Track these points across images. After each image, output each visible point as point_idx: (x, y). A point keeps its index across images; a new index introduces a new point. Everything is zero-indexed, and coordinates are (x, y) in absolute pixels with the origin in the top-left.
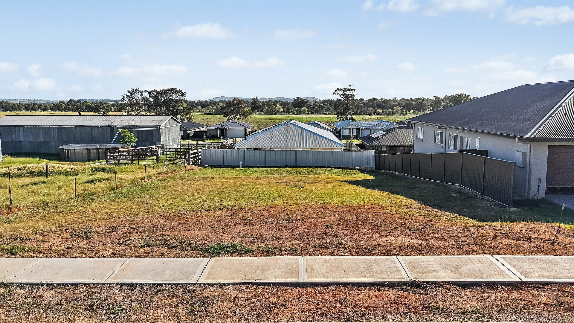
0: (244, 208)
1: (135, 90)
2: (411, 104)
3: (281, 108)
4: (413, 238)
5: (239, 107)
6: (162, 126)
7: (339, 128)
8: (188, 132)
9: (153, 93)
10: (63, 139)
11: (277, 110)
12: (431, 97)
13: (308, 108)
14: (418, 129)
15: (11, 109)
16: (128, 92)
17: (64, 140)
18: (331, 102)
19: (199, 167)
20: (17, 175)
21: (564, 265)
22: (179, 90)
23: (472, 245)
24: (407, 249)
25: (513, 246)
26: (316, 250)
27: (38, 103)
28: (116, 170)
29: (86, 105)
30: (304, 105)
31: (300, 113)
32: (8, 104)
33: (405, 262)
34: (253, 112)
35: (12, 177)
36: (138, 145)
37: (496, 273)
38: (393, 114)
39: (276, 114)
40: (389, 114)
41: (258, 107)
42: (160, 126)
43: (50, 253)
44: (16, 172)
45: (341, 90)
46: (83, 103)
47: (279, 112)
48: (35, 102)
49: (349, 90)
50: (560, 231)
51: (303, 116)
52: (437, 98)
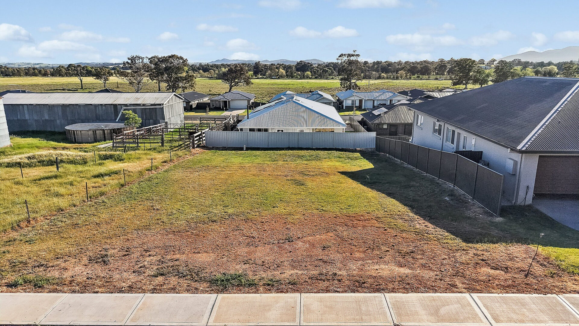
0: (247, 219)
1: (136, 57)
2: (416, 67)
3: (284, 72)
4: (402, 267)
5: (241, 74)
6: (165, 104)
7: (342, 99)
8: (191, 103)
9: (154, 60)
10: (67, 118)
11: (280, 74)
12: (436, 60)
13: (311, 73)
14: (418, 116)
15: (11, 74)
16: (129, 59)
17: (69, 118)
18: (335, 65)
19: (203, 150)
20: (28, 165)
21: (532, 306)
22: (181, 57)
23: (454, 276)
24: (395, 282)
25: (491, 278)
26: (313, 284)
27: (37, 66)
28: (123, 157)
29: (87, 70)
30: (308, 69)
31: (303, 77)
32: (7, 68)
33: (391, 301)
34: (256, 76)
35: (23, 167)
36: (142, 125)
37: (470, 316)
38: (397, 78)
39: (278, 78)
40: (393, 79)
41: (261, 72)
42: (163, 104)
43: (73, 286)
44: (26, 161)
45: (345, 55)
46: (83, 68)
47: (282, 76)
48: (35, 66)
49: (353, 55)
50: (536, 258)
51: (306, 81)
52: (442, 61)
